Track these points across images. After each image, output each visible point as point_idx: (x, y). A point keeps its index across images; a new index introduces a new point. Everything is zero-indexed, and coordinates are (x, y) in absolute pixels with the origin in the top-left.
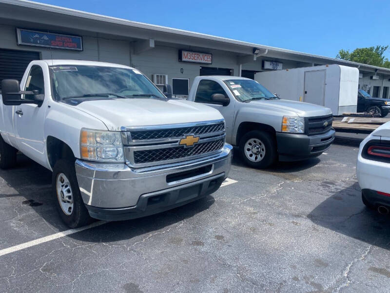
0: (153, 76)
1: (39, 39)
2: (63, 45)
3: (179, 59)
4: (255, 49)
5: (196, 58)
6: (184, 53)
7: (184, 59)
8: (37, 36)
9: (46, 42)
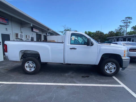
2: (2, 21)
4: (48, 30)
6: (34, 29)
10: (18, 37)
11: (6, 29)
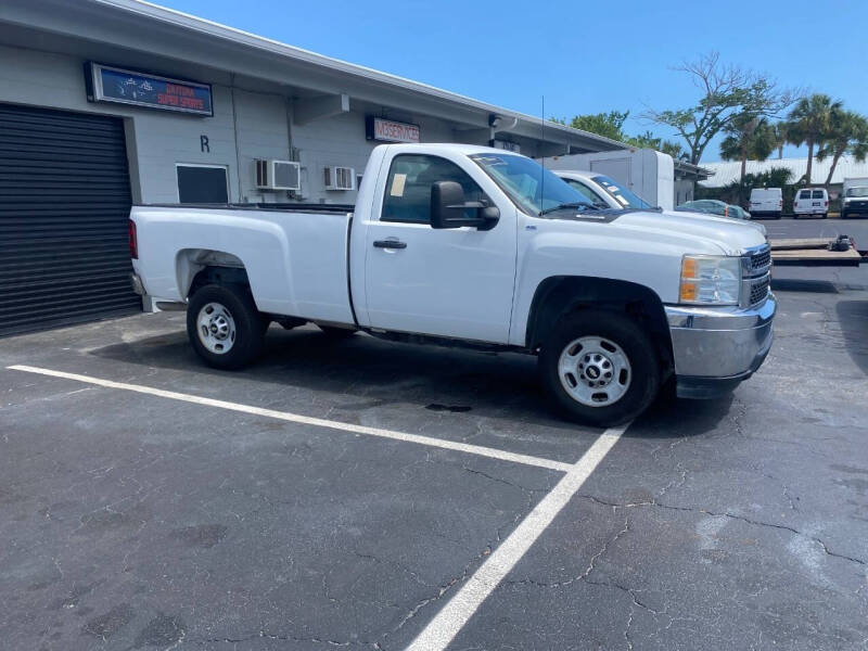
0: (327, 171)
1: (135, 88)
2: (179, 103)
3: (367, 135)
4: (492, 117)
5: (396, 133)
6: (379, 124)
7: (378, 136)
8: (131, 82)
9: (148, 96)
10: (265, 184)
11: (205, 142)
